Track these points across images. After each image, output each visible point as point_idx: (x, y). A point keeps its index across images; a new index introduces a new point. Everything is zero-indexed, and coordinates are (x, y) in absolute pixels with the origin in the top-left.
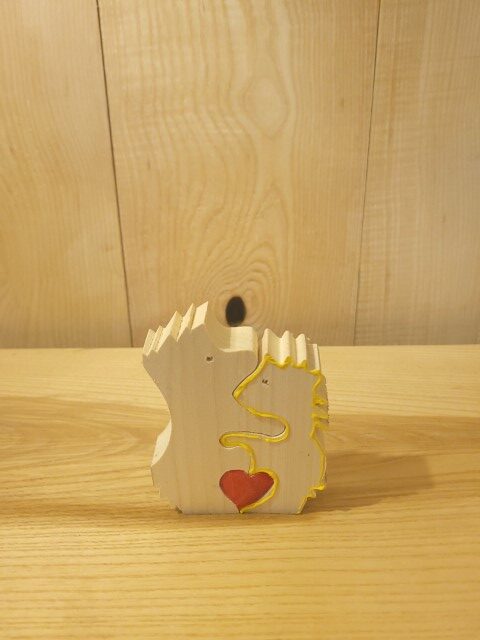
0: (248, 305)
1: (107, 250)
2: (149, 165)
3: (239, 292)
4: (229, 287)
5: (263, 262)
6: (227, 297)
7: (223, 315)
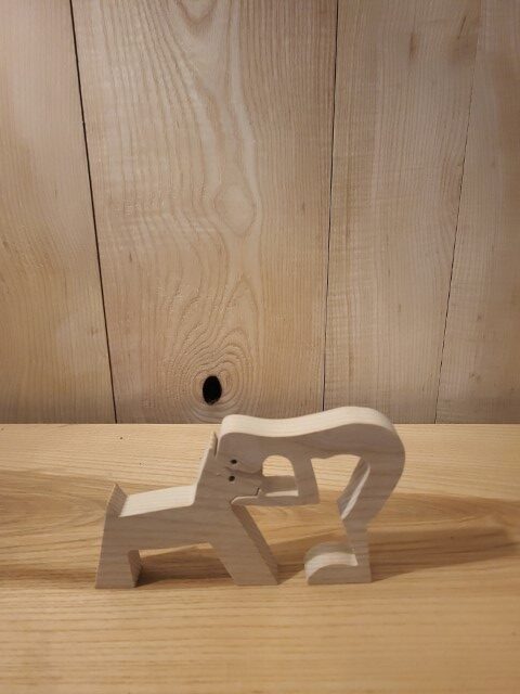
0: (224, 384)
1: (93, 333)
2: (131, 258)
3: (214, 372)
4: (206, 367)
5: (235, 345)
6: (205, 376)
7: (200, 392)
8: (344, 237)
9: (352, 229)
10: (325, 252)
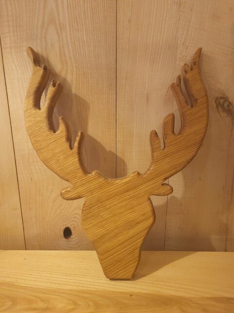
0: (72, 231)
1: (15, 210)
2: (31, 179)
3: (68, 226)
4: (65, 223)
5: (77, 214)
6: (64, 227)
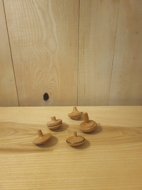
0: (49, 95)
1: (11, 81)
2: (21, 59)
3: (47, 92)
4: (44, 91)
7: (43, 97)
8: (82, 53)
9: (85, 51)
10: (77, 58)
